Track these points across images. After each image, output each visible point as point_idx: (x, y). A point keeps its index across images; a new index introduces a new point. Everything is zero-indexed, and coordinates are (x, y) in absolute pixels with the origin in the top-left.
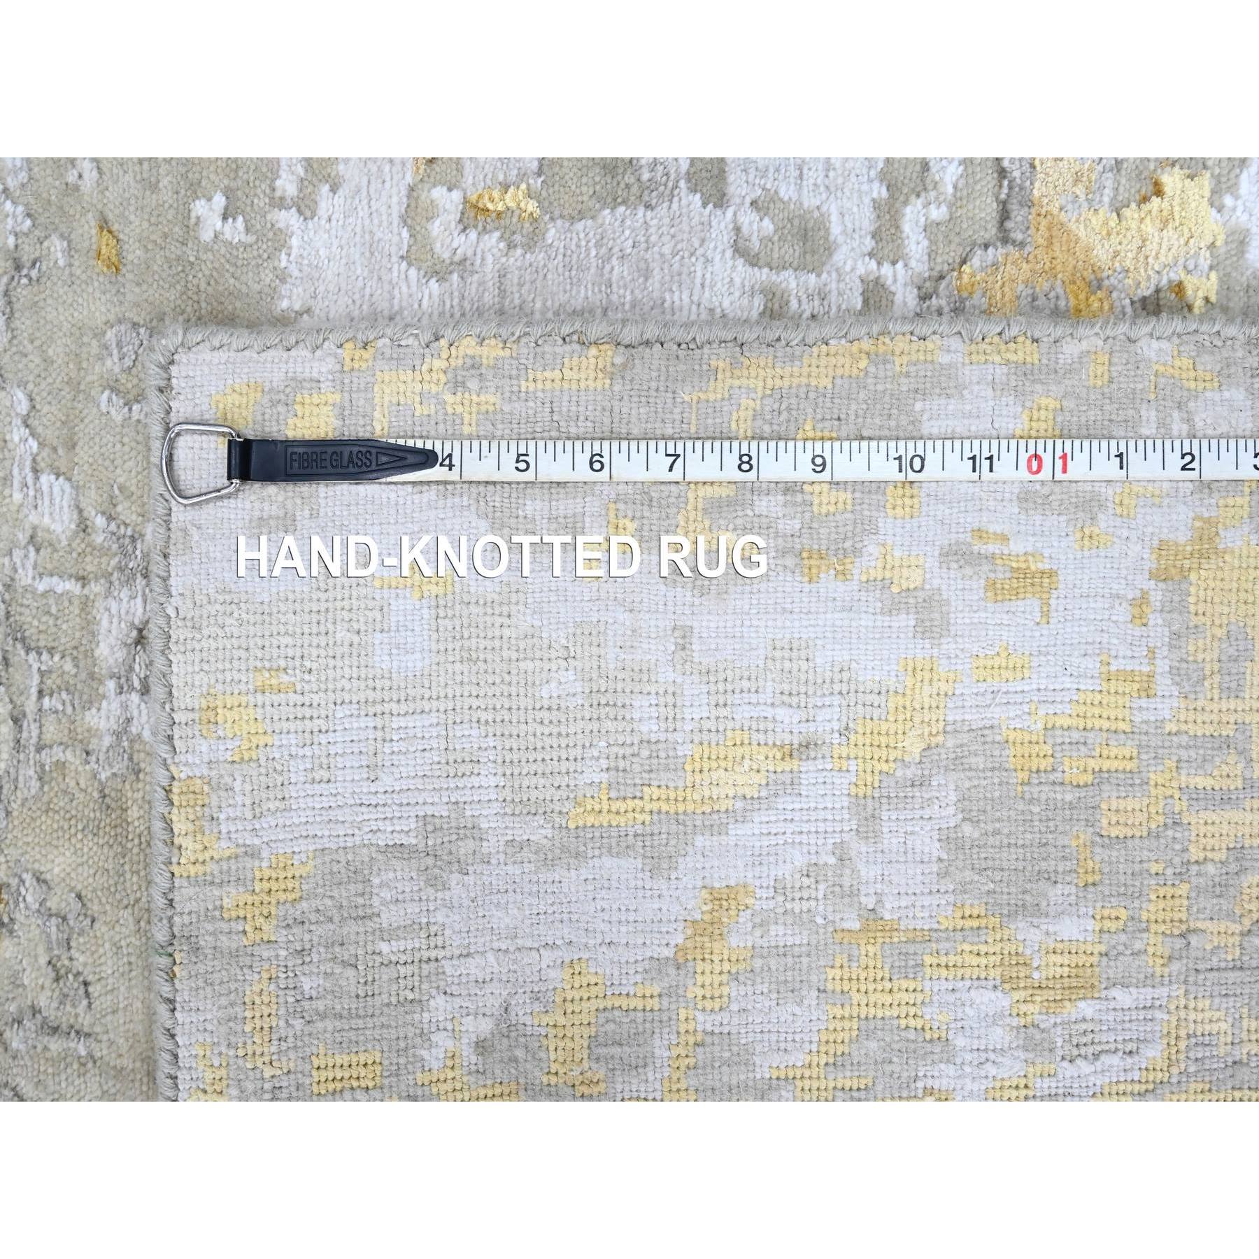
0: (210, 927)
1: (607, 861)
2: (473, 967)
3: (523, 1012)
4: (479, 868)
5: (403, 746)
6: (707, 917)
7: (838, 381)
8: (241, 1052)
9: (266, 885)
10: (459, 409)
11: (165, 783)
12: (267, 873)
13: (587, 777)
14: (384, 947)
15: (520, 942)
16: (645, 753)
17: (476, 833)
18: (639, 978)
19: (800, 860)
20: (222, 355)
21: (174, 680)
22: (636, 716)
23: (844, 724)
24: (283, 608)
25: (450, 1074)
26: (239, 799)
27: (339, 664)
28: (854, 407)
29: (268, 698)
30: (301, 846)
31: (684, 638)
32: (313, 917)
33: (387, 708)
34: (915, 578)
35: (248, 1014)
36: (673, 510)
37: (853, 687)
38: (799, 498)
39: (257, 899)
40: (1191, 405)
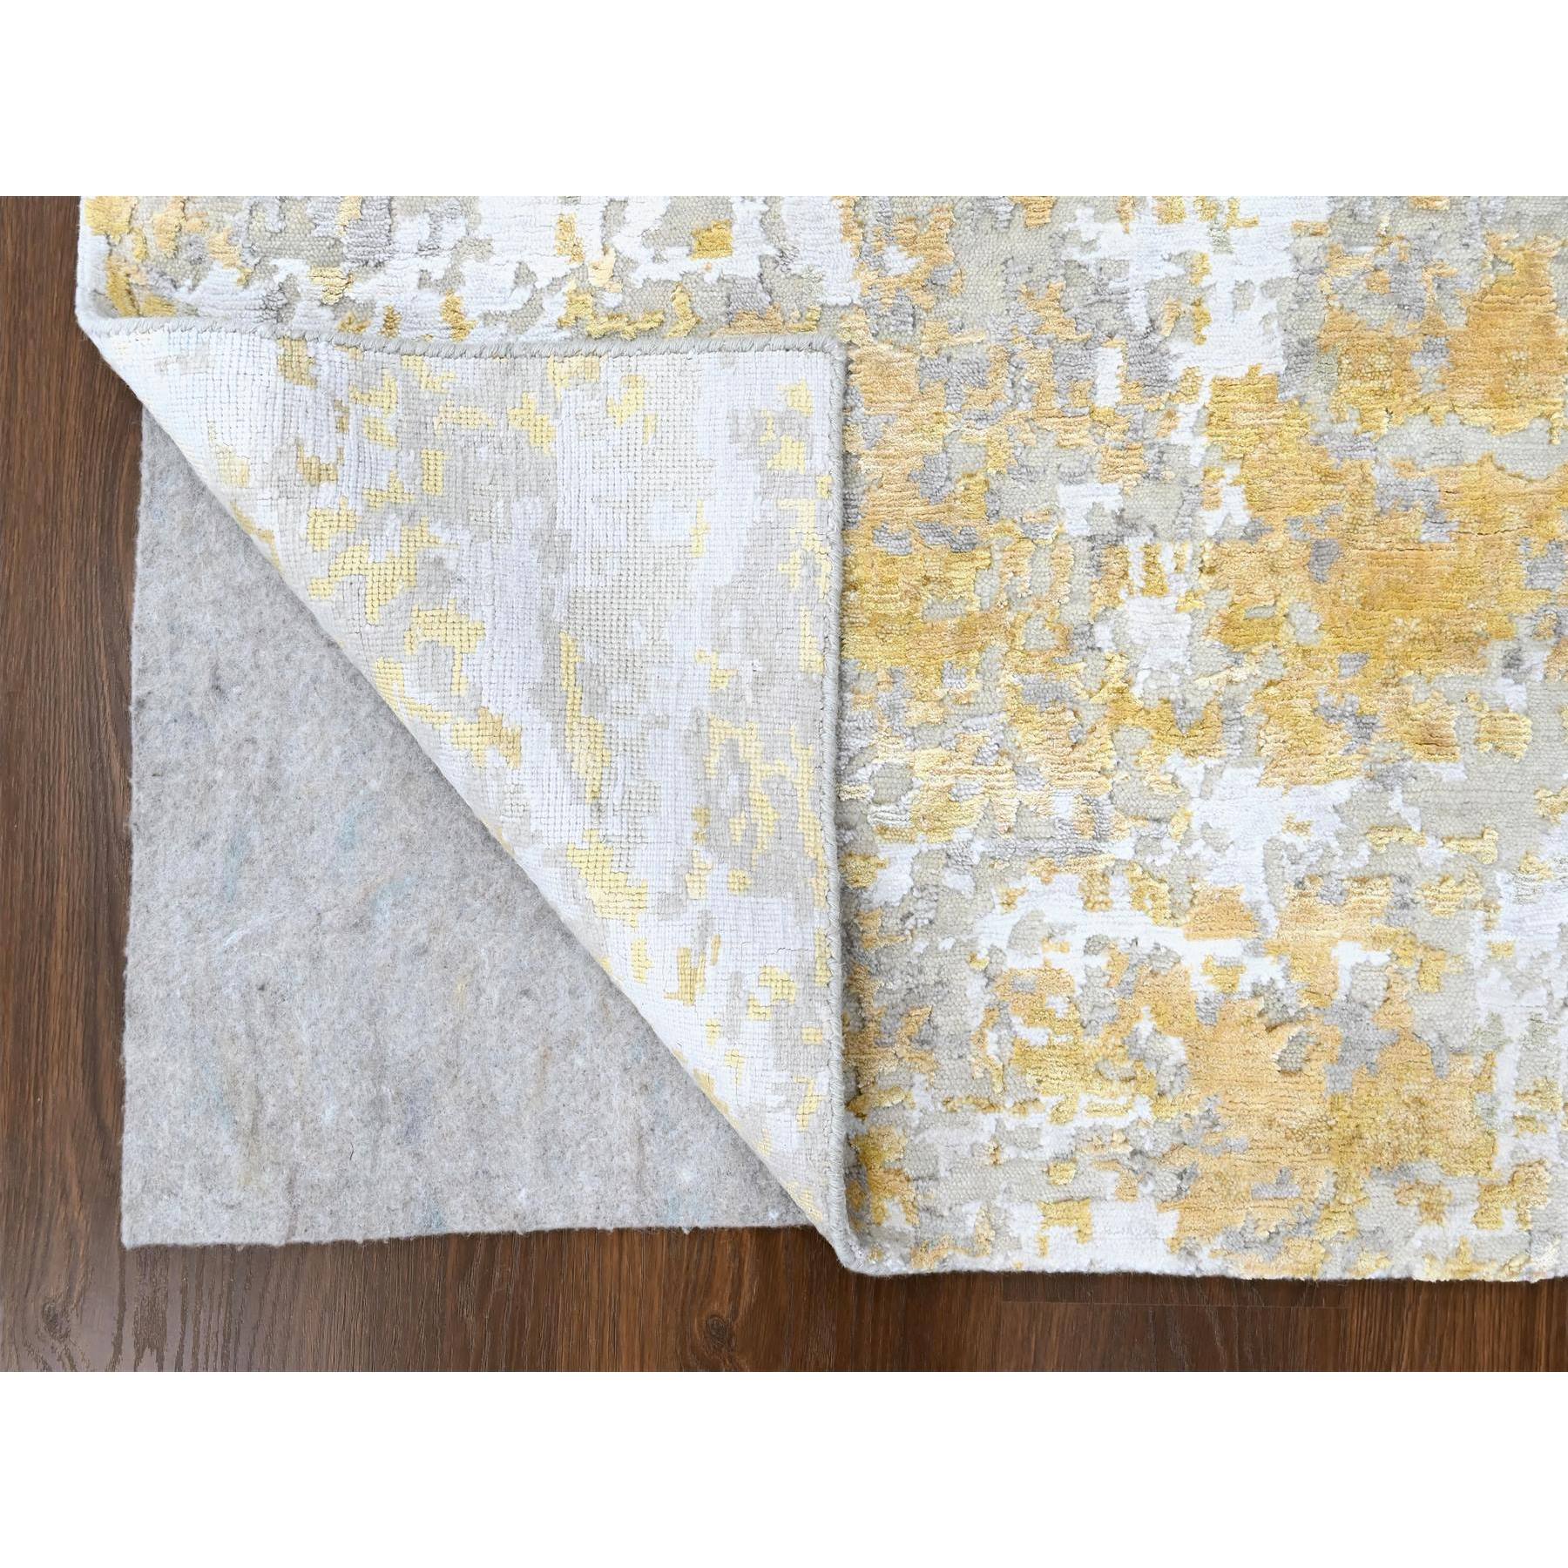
0: (518, 384)
1: (540, 658)
2: (485, 560)
3: (458, 591)
4: (540, 570)
5: (610, 521)
6: (504, 732)
7: (801, 837)
8: (449, 403)
9: (538, 423)
10: (792, 561)
11: (598, 351)
12: (545, 424)
13: (588, 649)
14: (500, 504)
15: (498, 593)
16: (600, 690)
17: (560, 570)
18: (471, 679)
19: (533, 804)
20: (828, 389)
21: (653, 357)
22: (621, 687)
23: (610, 838)
24: (689, 435)
25: (425, 539)
26: (587, 404)
27: (657, 476)
28: (787, 848)
29: (640, 425)
30: (559, 449)
31: (662, 723)
32: (520, 456)
33: (631, 510)
34: (694, 893)
35: (469, 410)
36: (732, 718)
37: (631, 846)
38: (737, 808)
39: (531, 417)
40: (788, 1111)
